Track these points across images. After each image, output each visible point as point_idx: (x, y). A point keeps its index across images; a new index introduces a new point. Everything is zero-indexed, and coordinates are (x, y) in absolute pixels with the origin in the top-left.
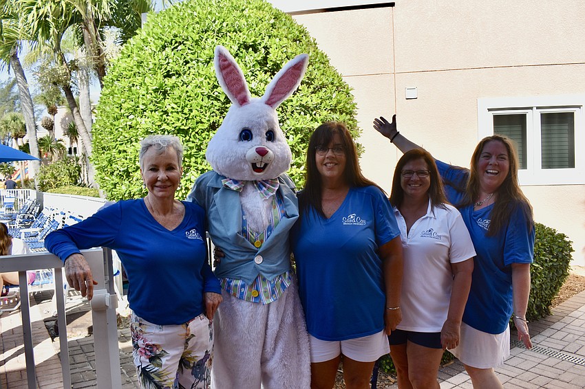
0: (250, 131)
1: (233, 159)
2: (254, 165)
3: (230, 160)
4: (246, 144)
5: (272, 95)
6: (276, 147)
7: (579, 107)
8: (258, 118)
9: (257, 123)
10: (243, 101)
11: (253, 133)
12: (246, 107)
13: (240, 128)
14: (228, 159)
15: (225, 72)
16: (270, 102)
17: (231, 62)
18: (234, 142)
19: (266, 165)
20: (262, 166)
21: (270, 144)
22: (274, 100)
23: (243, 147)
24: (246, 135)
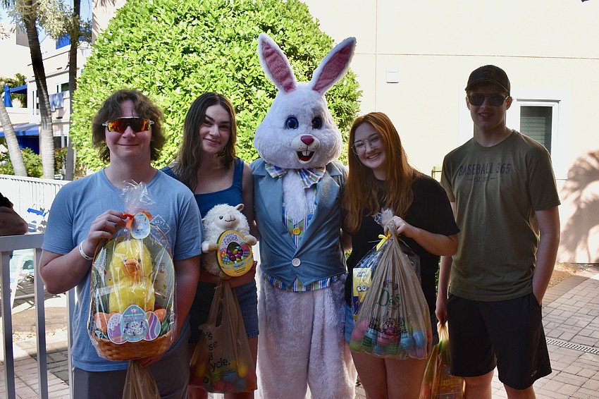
0: (296, 119)
1: (278, 147)
2: (300, 154)
3: (276, 148)
4: (292, 132)
5: (319, 80)
6: (323, 135)
7: (558, 101)
8: (304, 105)
9: (302, 110)
10: (289, 87)
11: (298, 120)
12: (292, 94)
13: (285, 115)
14: (274, 147)
15: (268, 59)
16: (317, 88)
17: (275, 50)
18: (280, 130)
19: (312, 153)
20: (308, 155)
21: (317, 132)
22: (321, 86)
23: (289, 135)
24: (292, 123)
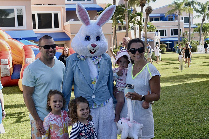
0: (90, 37)
2: (90, 51)
3: (81, 48)
4: (88, 42)
5: (100, 21)
6: (100, 43)
8: (93, 31)
9: (92, 33)
10: (88, 24)
12: (89, 26)
13: (85, 35)
14: (80, 48)
15: (80, 12)
16: (99, 24)
17: (83, 9)
18: (83, 41)
19: (95, 51)
21: (98, 42)
22: (100, 23)
24: (88, 38)
